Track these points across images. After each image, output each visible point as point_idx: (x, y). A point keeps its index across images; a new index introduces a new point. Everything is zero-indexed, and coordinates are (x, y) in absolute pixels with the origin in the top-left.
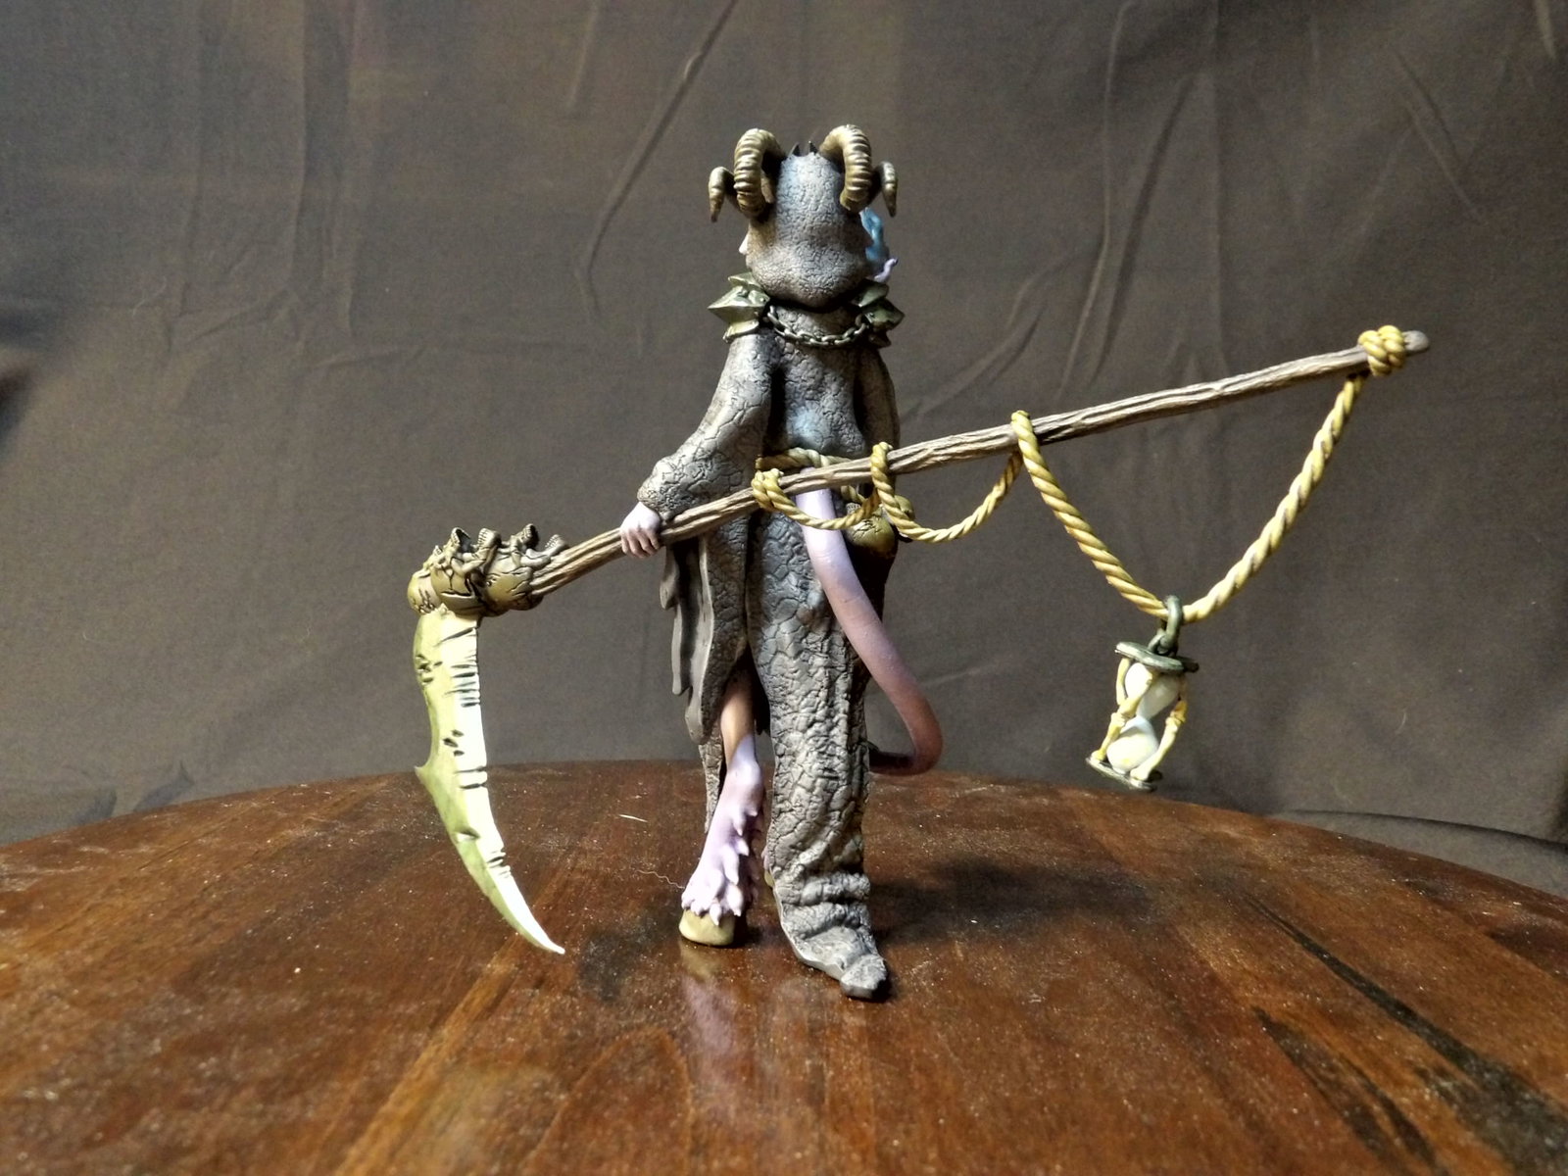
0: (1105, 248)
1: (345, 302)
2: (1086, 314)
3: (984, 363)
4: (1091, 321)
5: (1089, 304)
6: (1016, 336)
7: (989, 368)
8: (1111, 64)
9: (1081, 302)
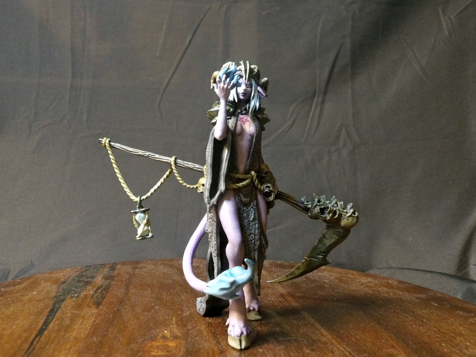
0: (317, 94)
1: (85, 118)
2: (311, 115)
3: (280, 131)
4: (313, 117)
5: (312, 112)
6: (290, 122)
7: (282, 132)
8: (318, 37)
9: (310, 112)
